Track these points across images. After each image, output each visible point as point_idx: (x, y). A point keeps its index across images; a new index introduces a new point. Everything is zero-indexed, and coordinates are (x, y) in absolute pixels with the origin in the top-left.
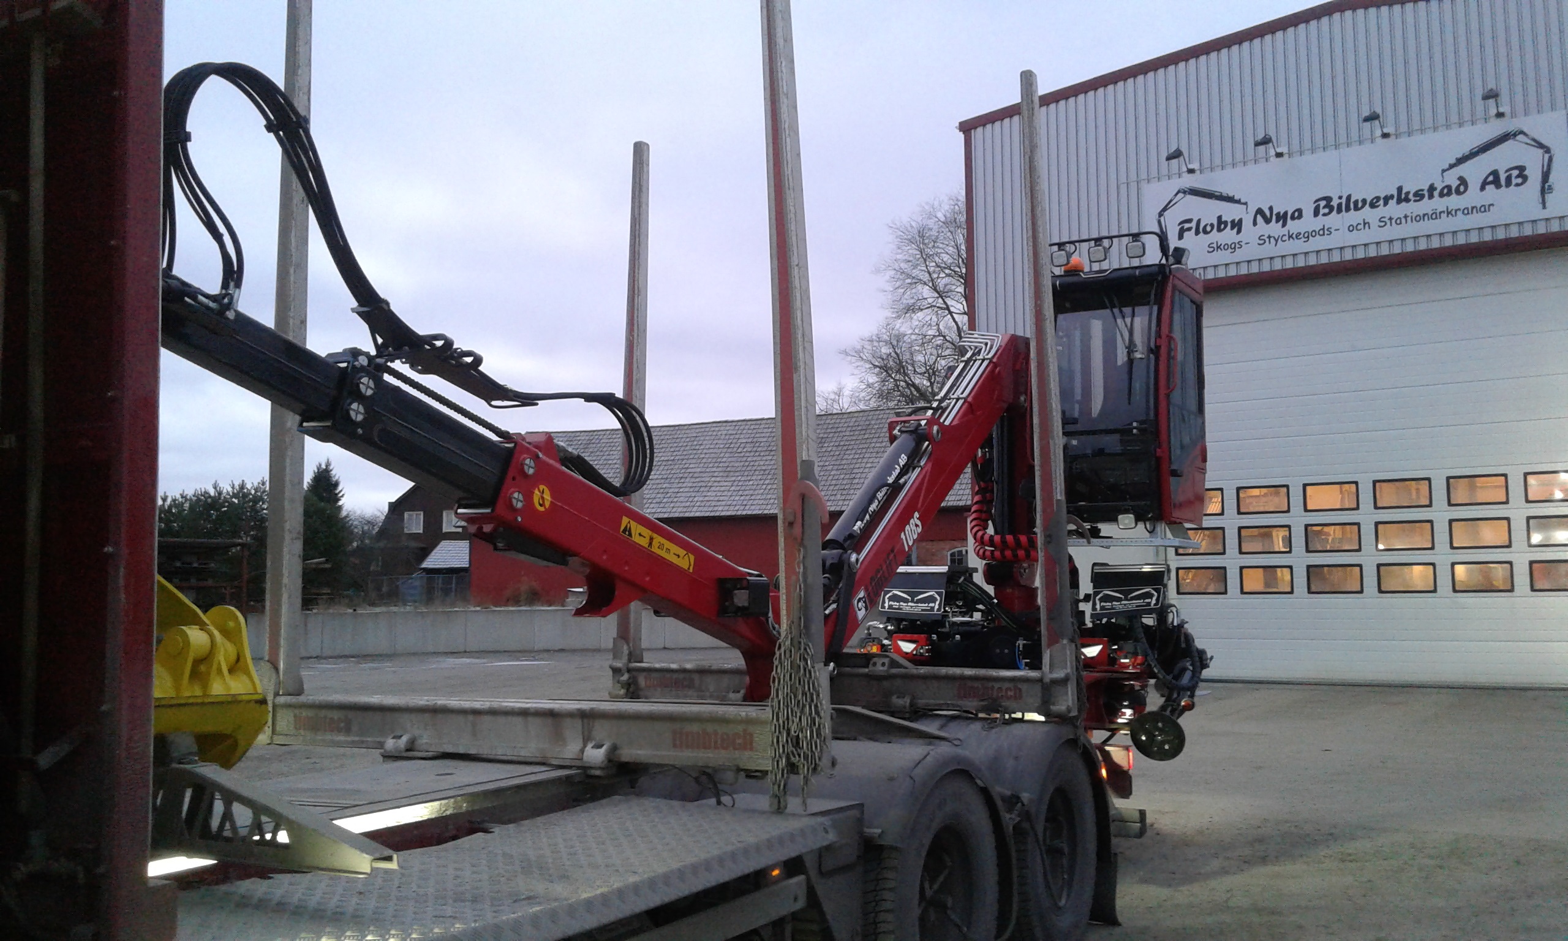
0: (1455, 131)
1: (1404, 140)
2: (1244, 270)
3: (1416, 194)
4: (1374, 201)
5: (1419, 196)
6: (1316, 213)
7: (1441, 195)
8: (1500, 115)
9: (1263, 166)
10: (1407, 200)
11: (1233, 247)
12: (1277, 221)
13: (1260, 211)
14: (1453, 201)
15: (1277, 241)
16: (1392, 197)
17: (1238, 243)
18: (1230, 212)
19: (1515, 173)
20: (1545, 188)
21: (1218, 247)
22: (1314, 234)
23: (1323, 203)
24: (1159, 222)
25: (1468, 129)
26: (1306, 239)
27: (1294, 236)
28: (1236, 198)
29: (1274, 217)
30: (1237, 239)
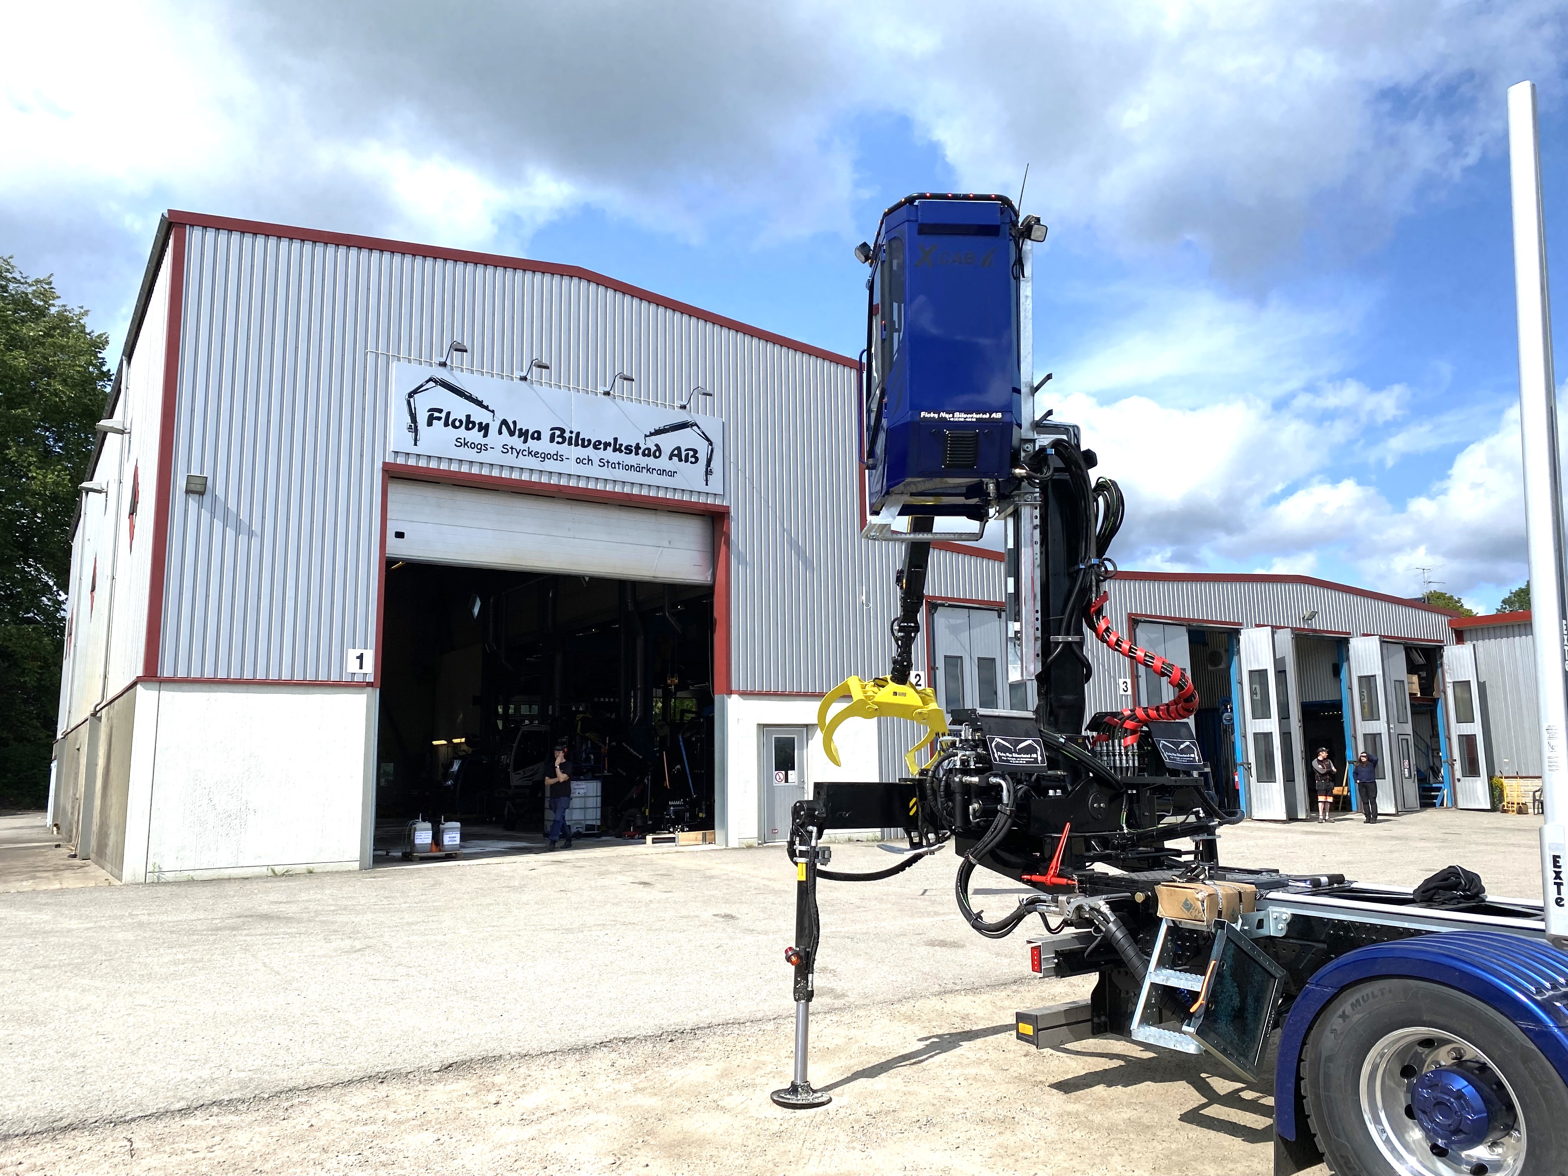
0: (653, 407)
1: (619, 401)
2: (487, 472)
3: (626, 448)
5: (629, 450)
6: (552, 440)
7: (644, 455)
8: (683, 407)
9: (505, 383)
10: (621, 451)
11: (481, 448)
12: (520, 437)
13: (504, 422)
14: (651, 461)
16: (610, 444)
18: (479, 415)
19: (691, 453)
20: (708, 472)
21: (466, 444)
23: (558, 433)
24: (409, 403)
25: (660, 410)
28: (485, 403)
29: (517, 432)
30: (483, 441)
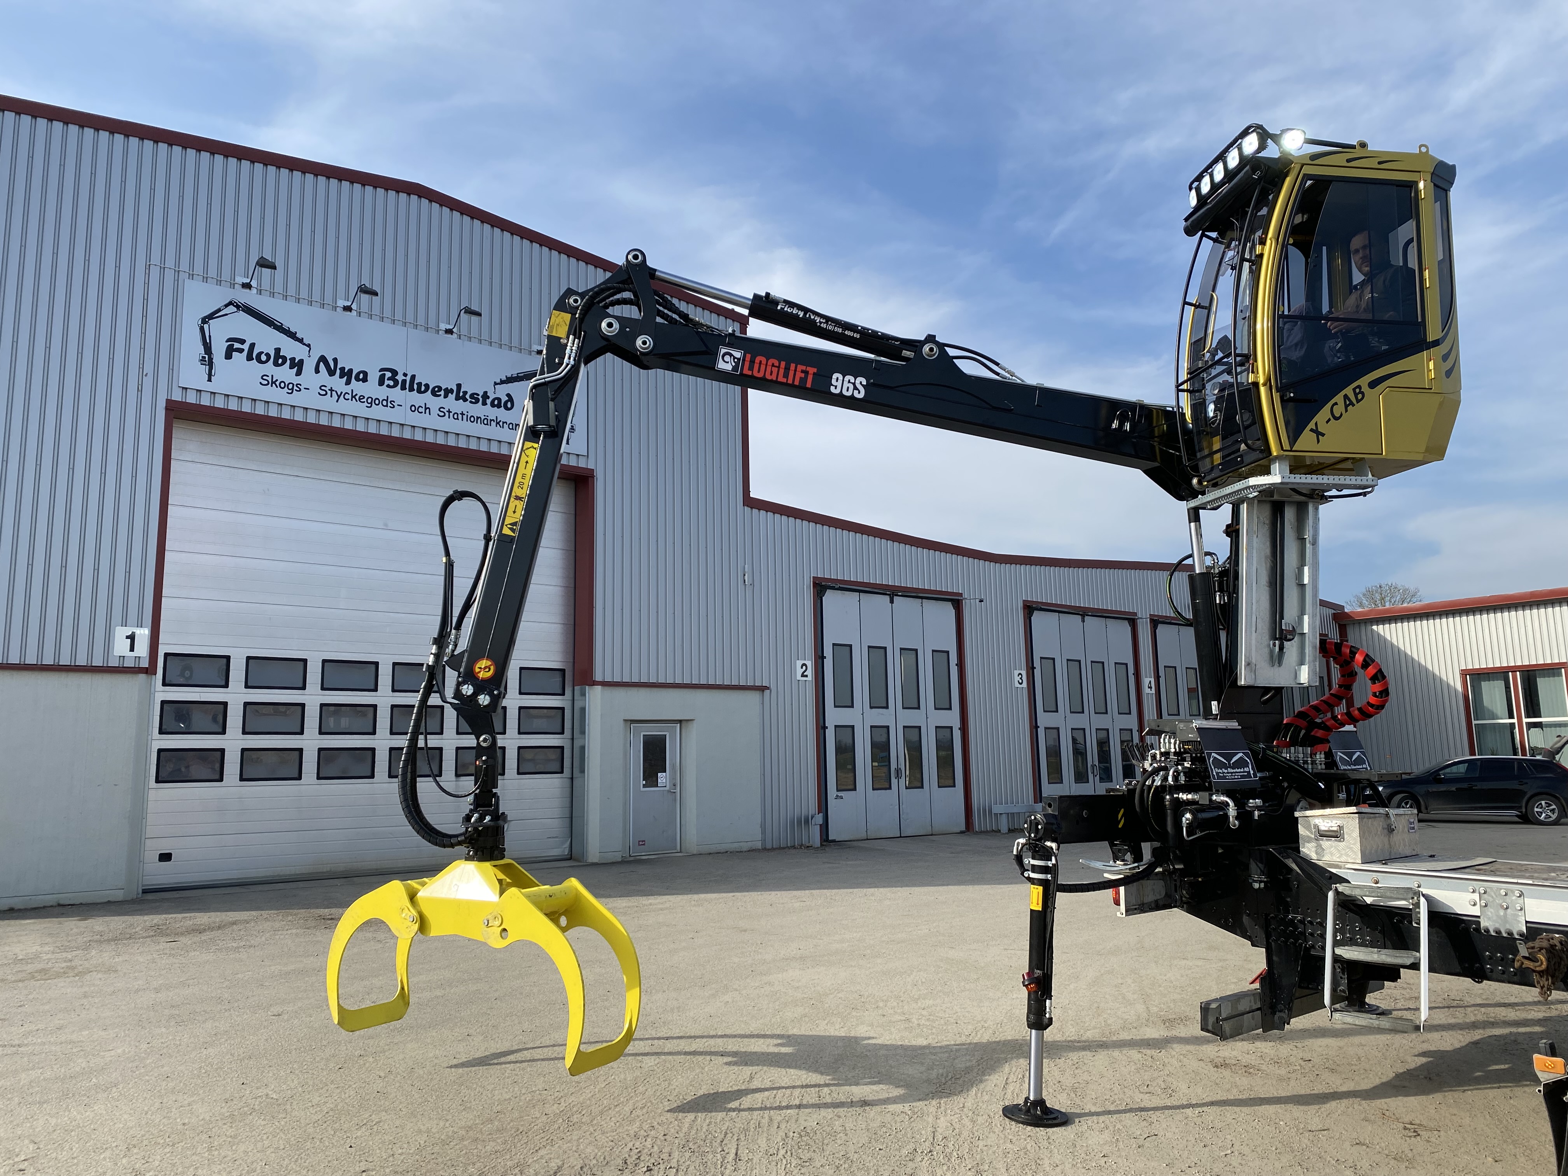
0: (505, 352)
1: (464, 342)
2: (299, 416)
3: (472, 396)
4: (436, 389)
5: (475, 399)
6: (381, 382)
7: (493, 405)
9: (326, 313)
10: (465, 400)
11: (293, 388)
12: (341, 377)
13: (323, 359)
14: (501, 414)
15: (339, 397)
16: (451, 391)
17: (297, 384)
18: (291, 349)
21: (273, 383)
22: (377, 402)
23: (388, 374)
24: (202, 330)
25: (514, 354)
26: (369, 405)
27: (357, 397)
28: (299, 336)
29: (338, 371)
30: (296, 380)
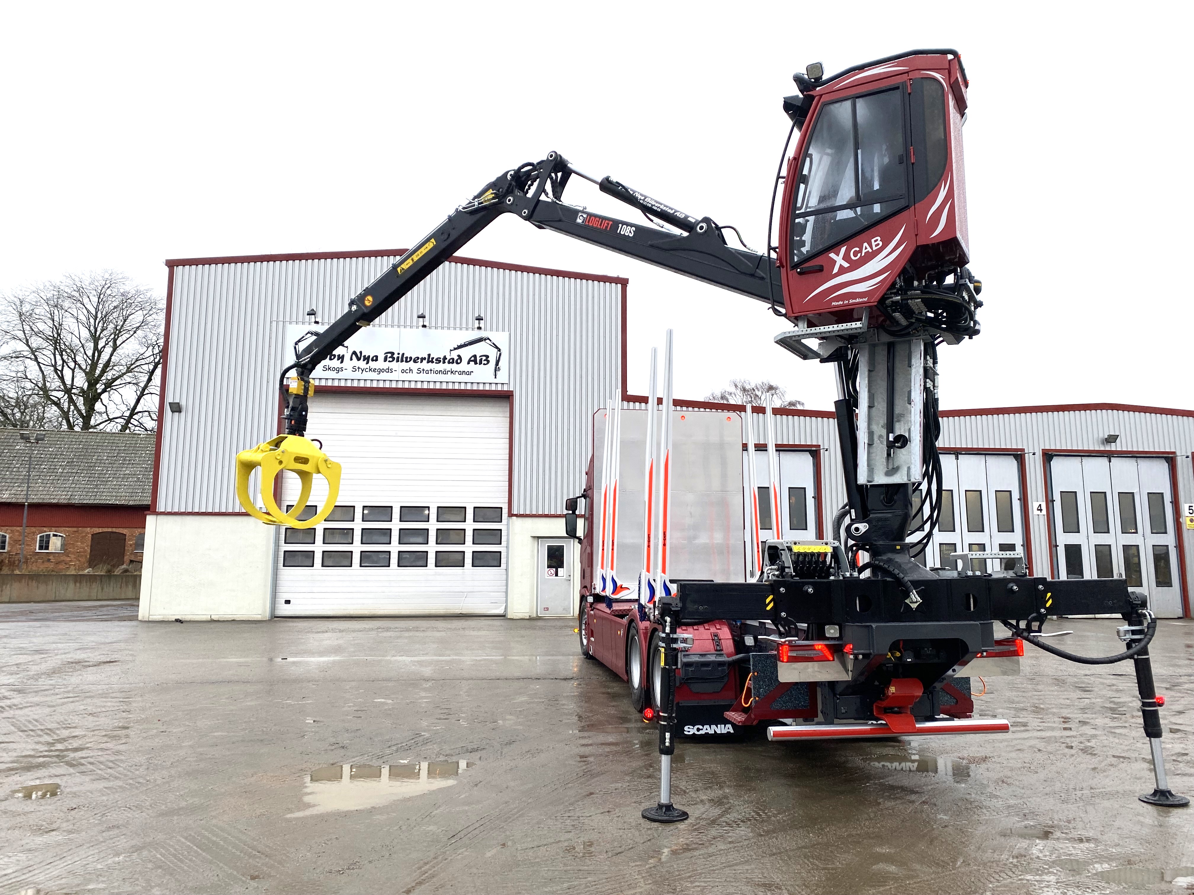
0: (458, 331)
1: (433, 330)
2: (343, 384)
3: (437, 360)
4: (416, 359)
6: (385, 360)
7: (449, 363)
8: (479, 328)
10: (433, 362)
11: (339, 370)
12: (364, 360)
13: (354, 353)
14: (454, 367)
15: (363, 371)
16: (425, 359)
17: (341, 368)
19: (484, 358)
20: (497, 369)
21: (329, 369)
22: (383, 371)
23: (389, 355)
24: (295, 348)
25: (464, 332)
26: (379, 373)
27: (372, 370)
29: (362, 358)
